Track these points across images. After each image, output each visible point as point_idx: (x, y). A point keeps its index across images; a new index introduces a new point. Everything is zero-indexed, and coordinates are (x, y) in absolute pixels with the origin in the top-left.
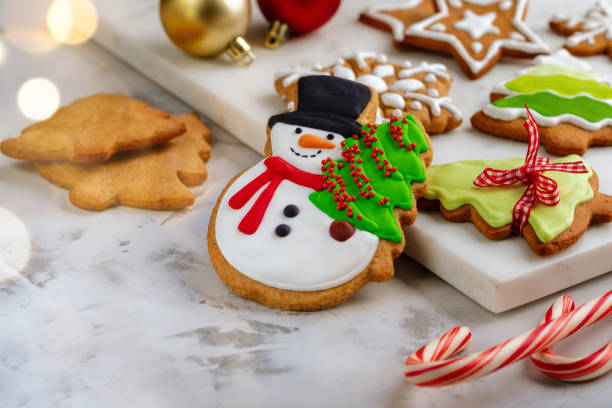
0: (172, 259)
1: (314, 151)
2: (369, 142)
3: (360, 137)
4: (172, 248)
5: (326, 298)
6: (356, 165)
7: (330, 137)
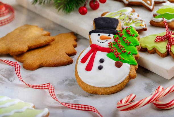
0: (67, 83)
1: (105, 40)
2: (121, 36)
3: (118, 34)
4: (67, 78)
5: (118, 87)
7: (109, 35)
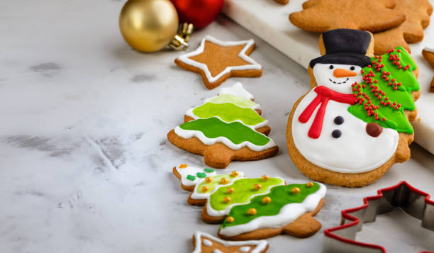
1: (344, 79)
3: (372, 66)
6: (374, 85)
